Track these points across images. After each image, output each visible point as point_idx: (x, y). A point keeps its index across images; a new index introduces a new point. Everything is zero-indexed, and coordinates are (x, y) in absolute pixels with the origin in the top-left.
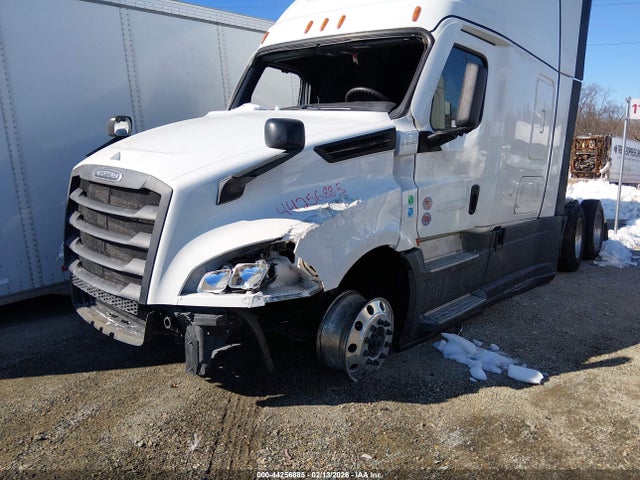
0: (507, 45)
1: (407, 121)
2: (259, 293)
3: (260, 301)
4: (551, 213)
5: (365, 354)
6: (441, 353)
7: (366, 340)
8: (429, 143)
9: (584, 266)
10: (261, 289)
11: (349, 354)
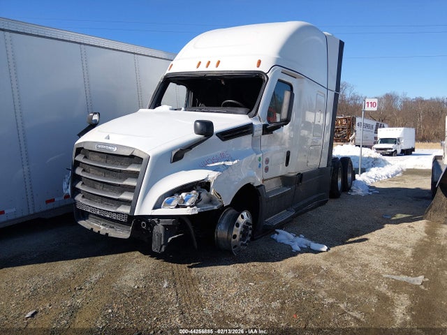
0: (302, 78)
1: (256, 119)
2: (195, 207)
3: (195, 211)
4: (325, 166)
5: (240, 240)
6: (276, 241)
7: (241, 233)
8: (267, 130)
9: (343, 195)
10: (195, 205)
11: (233, 240)
